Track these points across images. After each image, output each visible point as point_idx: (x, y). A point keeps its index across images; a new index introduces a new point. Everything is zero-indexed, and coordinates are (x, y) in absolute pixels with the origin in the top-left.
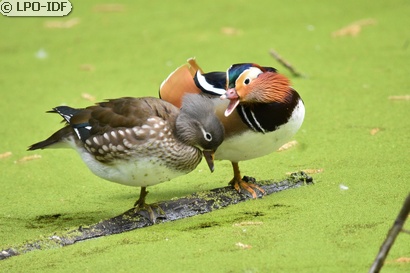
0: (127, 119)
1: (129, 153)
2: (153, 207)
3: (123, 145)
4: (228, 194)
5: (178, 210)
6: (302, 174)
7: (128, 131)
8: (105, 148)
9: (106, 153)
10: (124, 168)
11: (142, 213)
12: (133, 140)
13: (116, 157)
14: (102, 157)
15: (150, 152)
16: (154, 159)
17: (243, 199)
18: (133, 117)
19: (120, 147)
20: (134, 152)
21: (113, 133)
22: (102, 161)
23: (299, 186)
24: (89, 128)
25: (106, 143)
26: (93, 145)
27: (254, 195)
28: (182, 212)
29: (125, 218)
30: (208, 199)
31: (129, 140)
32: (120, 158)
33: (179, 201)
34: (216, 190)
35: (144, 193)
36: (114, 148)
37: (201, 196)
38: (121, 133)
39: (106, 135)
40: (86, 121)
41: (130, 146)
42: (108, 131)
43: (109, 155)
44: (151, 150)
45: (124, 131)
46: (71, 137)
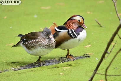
0: (34, 37)
1: (35, 46)
2: (42, 62)
3: (33, 44)
4: (64, 59)
5: (49, 63)
6: (87, 55)
7: (34, 40)
8: (29, 45)
9: (29, 46)
10: (34, 51)
11: (39, 63)
12: (36, 43)
13: (32, 48)
14: (28, 48)
15: (40, 46)
16: (42, 47)
17: (68, 61)
18: (36, 36)
19: (32, 45)
20: (36, 46)
21: (31, 41)
22: (28, 49)
23: (85, 58)
24: (25, 40)
25: (29, 44)
26: (26, 45)
27: (72, 60)
28: (50, 63)
29: (34, 64)
30: (58, 60)
31: (35, 43)
32: (33, 48)
33: (50, 60)
34: (61, 58)
35: (40, 57)
36: (31, 45)
37: (56, 59)
38: (33, 41)
39: (29, 42)
40: (24, 38)
41: (35, 44)
42: (30, 41)
43: (30, 47)
44: (40, 45)
45: (33, 40)
46: (21, 43)
